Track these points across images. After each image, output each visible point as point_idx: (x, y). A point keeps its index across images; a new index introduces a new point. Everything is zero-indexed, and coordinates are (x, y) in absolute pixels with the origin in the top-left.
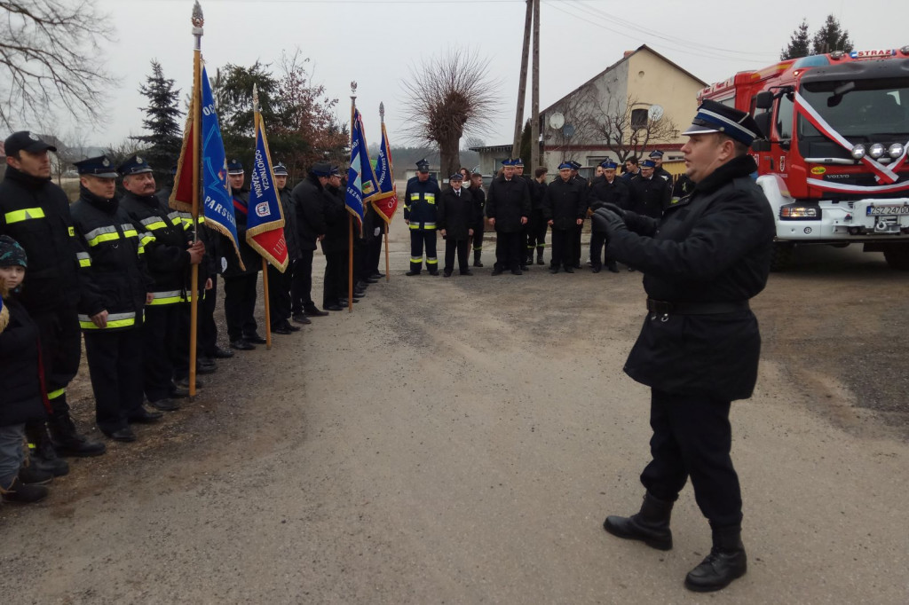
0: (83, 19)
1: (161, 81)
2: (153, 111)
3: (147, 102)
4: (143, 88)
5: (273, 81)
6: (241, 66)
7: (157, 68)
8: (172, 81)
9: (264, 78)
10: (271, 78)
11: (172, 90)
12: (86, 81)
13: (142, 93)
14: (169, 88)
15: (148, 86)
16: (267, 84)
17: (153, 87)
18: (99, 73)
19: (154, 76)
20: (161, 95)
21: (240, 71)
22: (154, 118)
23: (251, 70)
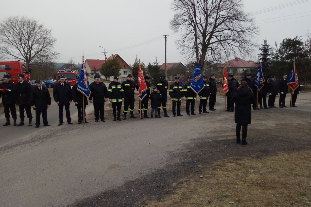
0: (252, 29)
1: (266, 45)
2: (262, 55)
3: (261, 52)
4: (260, 48)
5: (302, 42)
6: (290, 38)
7: (265, 42)
8: (269, 45)
9: (299, 41)
10: (302, 41)
11: (269, 47)
12: (249, 46)
13: (259, 50)
14: (268, 47)
15: (261, 47)
16: (299, 43)
17: (263, 48)
18: (254, 44)
19: (264, 44)
20: (266, 50)
21: (289, 40)
22: (262, 57)
23: (294, 39)
